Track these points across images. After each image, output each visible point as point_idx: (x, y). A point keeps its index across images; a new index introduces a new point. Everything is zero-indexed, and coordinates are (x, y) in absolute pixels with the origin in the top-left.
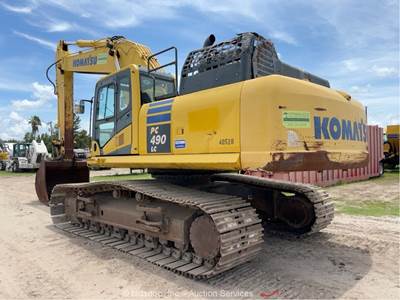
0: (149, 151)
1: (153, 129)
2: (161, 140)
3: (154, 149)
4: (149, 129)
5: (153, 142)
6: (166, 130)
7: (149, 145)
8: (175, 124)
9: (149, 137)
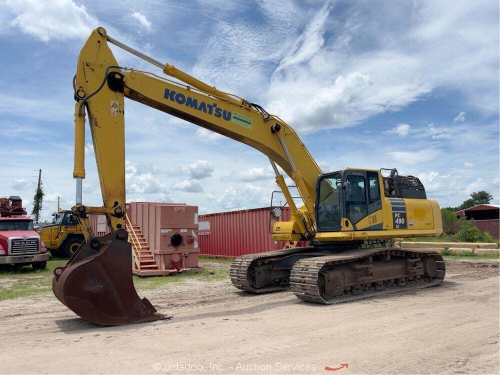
0: (395, 227)
1: (396, 215)
2: (401, 221)
3: (398, 227)
4: (394, 214)
5: (397, 222)
6: (404, 216)
7: (395, 224)
8: (409, 214)
9: (394, 219)
